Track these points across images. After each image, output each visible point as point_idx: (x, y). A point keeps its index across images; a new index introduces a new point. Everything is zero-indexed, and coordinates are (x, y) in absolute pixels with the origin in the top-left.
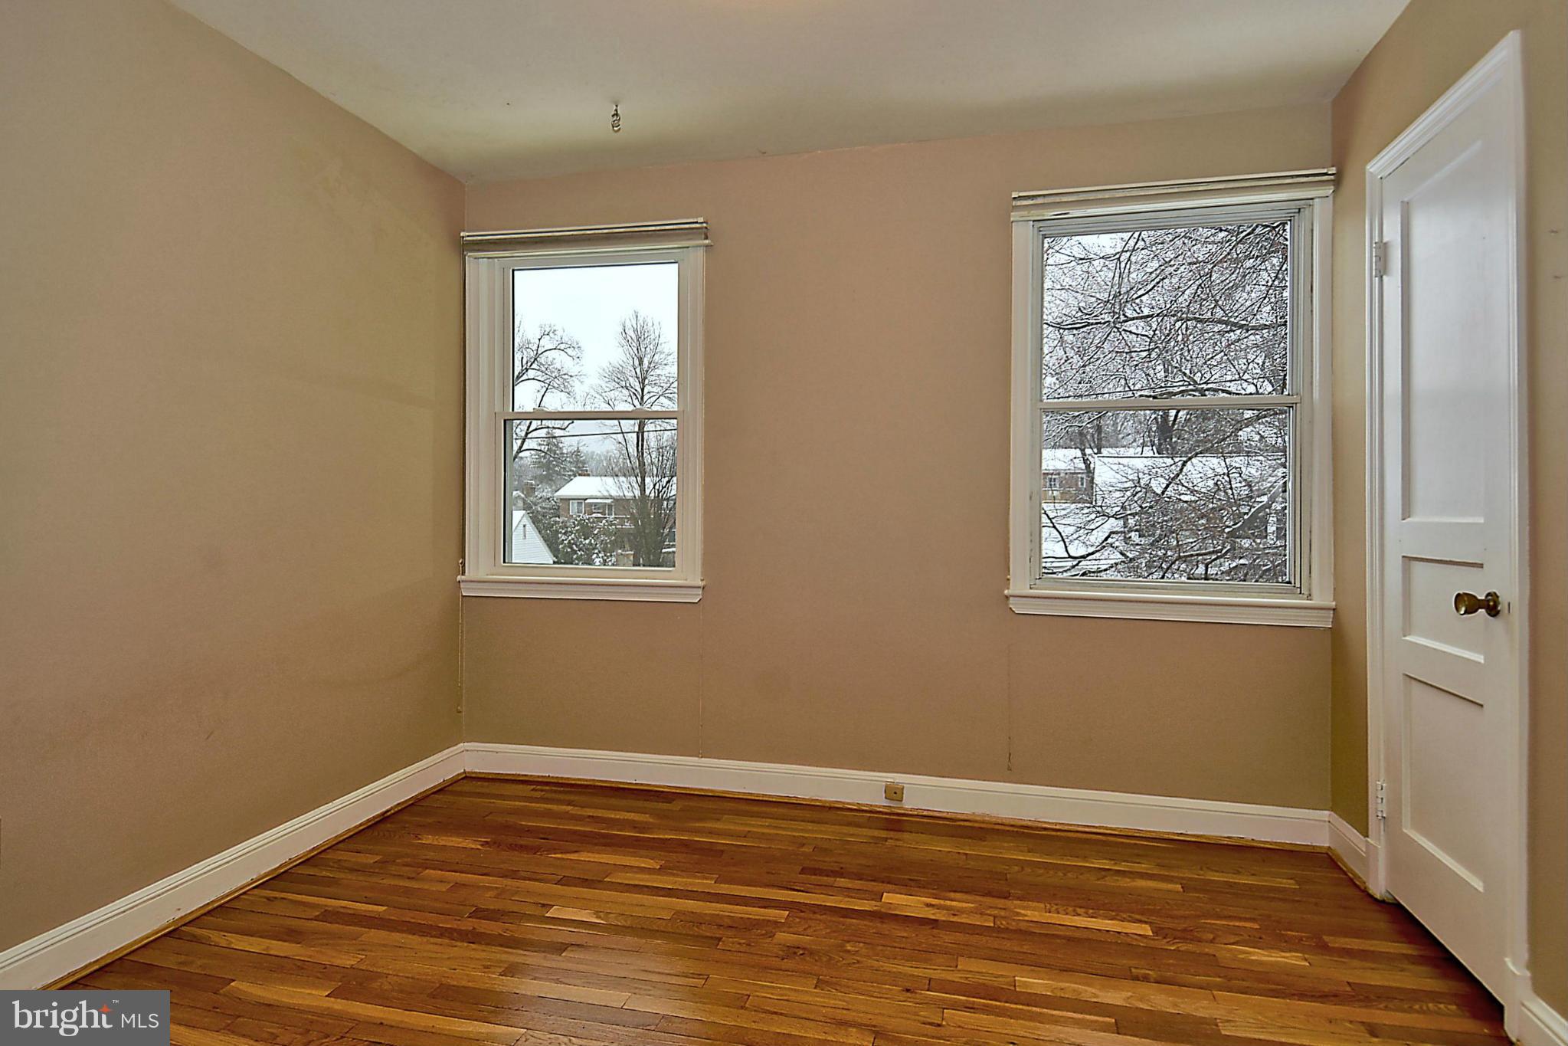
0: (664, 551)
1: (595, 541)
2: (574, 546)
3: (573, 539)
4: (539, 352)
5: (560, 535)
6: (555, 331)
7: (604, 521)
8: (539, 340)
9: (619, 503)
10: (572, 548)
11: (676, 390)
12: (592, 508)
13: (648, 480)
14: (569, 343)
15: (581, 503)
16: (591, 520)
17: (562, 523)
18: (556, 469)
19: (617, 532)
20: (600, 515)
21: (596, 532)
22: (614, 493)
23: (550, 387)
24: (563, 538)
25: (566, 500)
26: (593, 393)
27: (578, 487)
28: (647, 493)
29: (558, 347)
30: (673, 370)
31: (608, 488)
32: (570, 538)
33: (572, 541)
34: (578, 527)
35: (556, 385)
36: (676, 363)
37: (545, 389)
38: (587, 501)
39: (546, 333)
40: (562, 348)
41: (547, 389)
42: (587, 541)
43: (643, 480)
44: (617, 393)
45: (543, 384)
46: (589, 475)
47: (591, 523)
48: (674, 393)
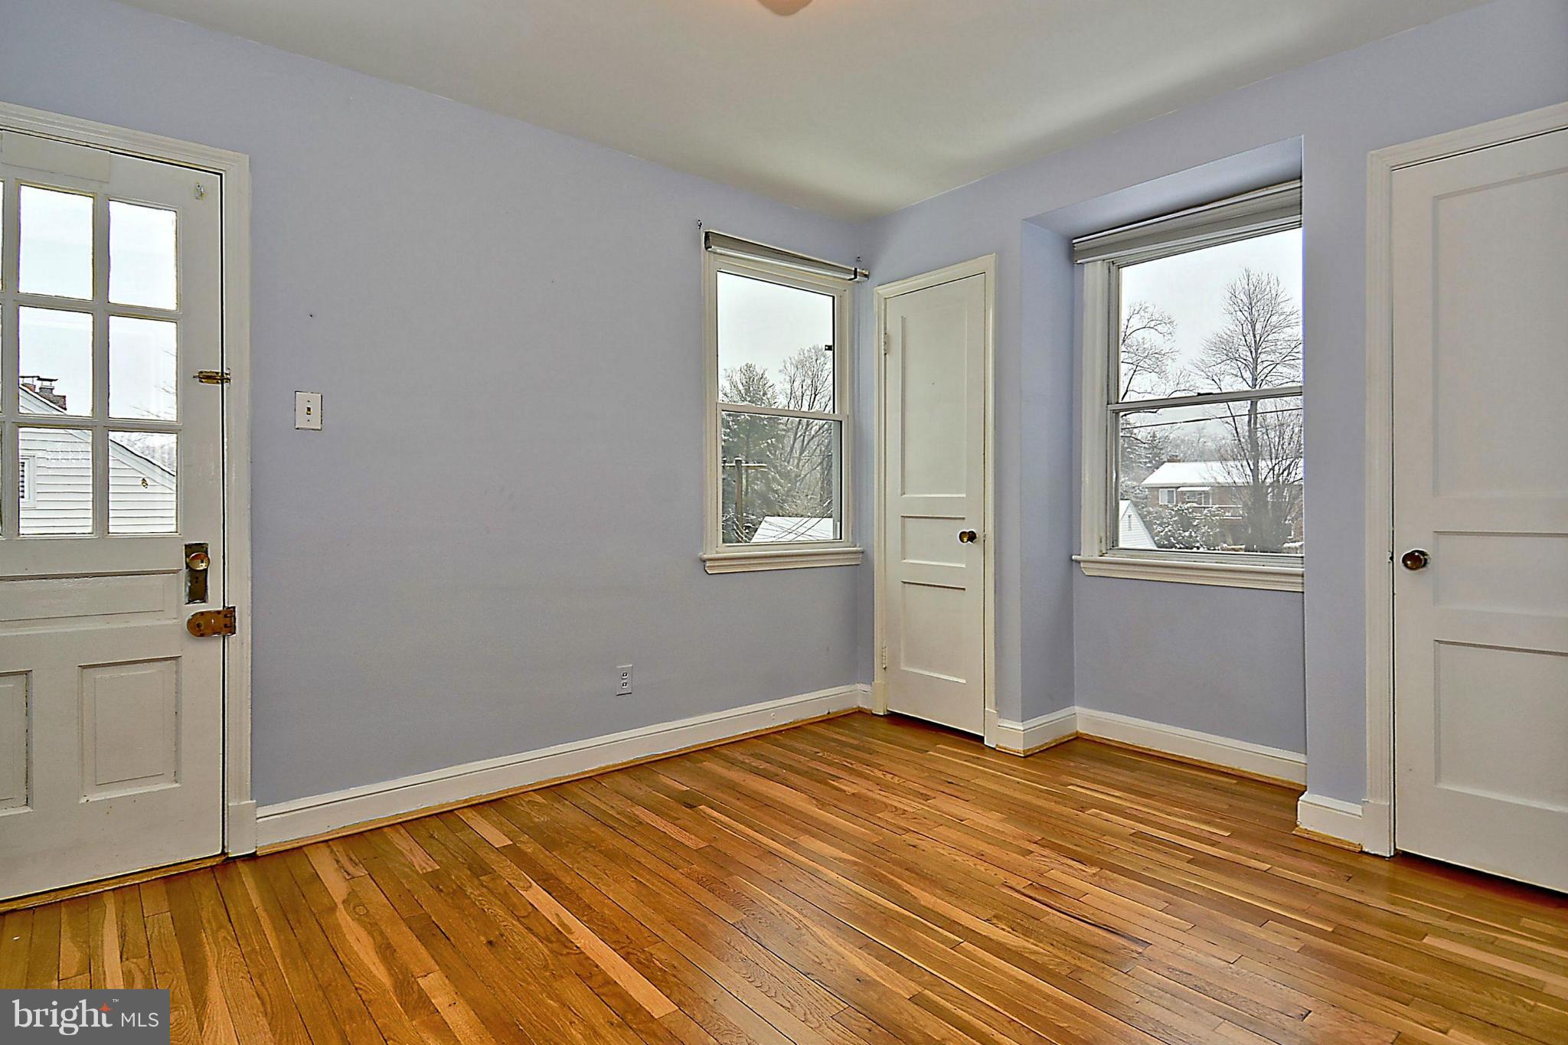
0: (1286, 545)
1: (1195, 533)
2: (1172, 538)
3: (1170, 531)
4: (1127, 334)
5: (1155, 527)
6: (1146, 308)
7: (1206, 511)
8: (1128, 320)
9: (1223, 491)
10: (1169, 541)
11: (1300, 356)
12: (1183, 497)
13: (1262, 464)
14: (1160, 318)
15: (1173, 491)
16: (1190, 510)
17: (1156, 513)
18: (1131, 456)
19: (1223, 523)
20: (1195, 505)
21: (1195, 524)
22: (1221, 480)
23: (1139, 368)
24: (1160, 529)
25: (1155, 489)
26: (1190, 367)
27: (1168, 474)
28: (1261, 477)
29: (1148, 326)
30: (1298, 331)
31: (1215, 474)
32: (1167, 529)
33: (1169, 533)
34: (1176, 518)
35: (1146, 366)
36: (1301, 323)
37: (1132, 371)
38: (1179, 490)
39: (1136, 312)
40: (1152, 326)
41: (1135, 371)
42: (1187, 534)
43: (1256, 464)
44: (1223, 367)
45: (1130, 366)
46: (1179, 461)
47: (1190, 513)
48: (1298, 359)
